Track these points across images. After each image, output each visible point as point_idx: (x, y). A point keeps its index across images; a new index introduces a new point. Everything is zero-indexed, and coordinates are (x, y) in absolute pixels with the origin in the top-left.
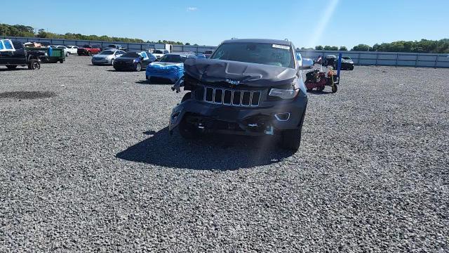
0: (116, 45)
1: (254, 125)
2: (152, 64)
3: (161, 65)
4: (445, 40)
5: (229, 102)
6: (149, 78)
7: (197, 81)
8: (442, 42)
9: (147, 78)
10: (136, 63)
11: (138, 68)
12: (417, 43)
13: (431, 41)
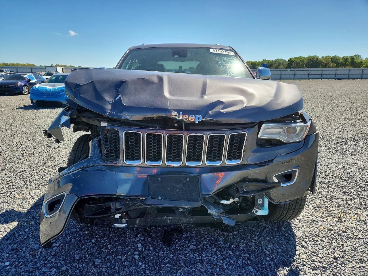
0: (4, 70)
1: (231, 201)
2: (37, 86)
3: (48, 87)
4: (278, 59)
5: (178, 159)
6: (35, 101)
7: (101, 117)
8: (276, 61)
9: (32, 102)
10: (22, 87)
11: (25, 91)
12: (260, 62)
13: (269, 60)
